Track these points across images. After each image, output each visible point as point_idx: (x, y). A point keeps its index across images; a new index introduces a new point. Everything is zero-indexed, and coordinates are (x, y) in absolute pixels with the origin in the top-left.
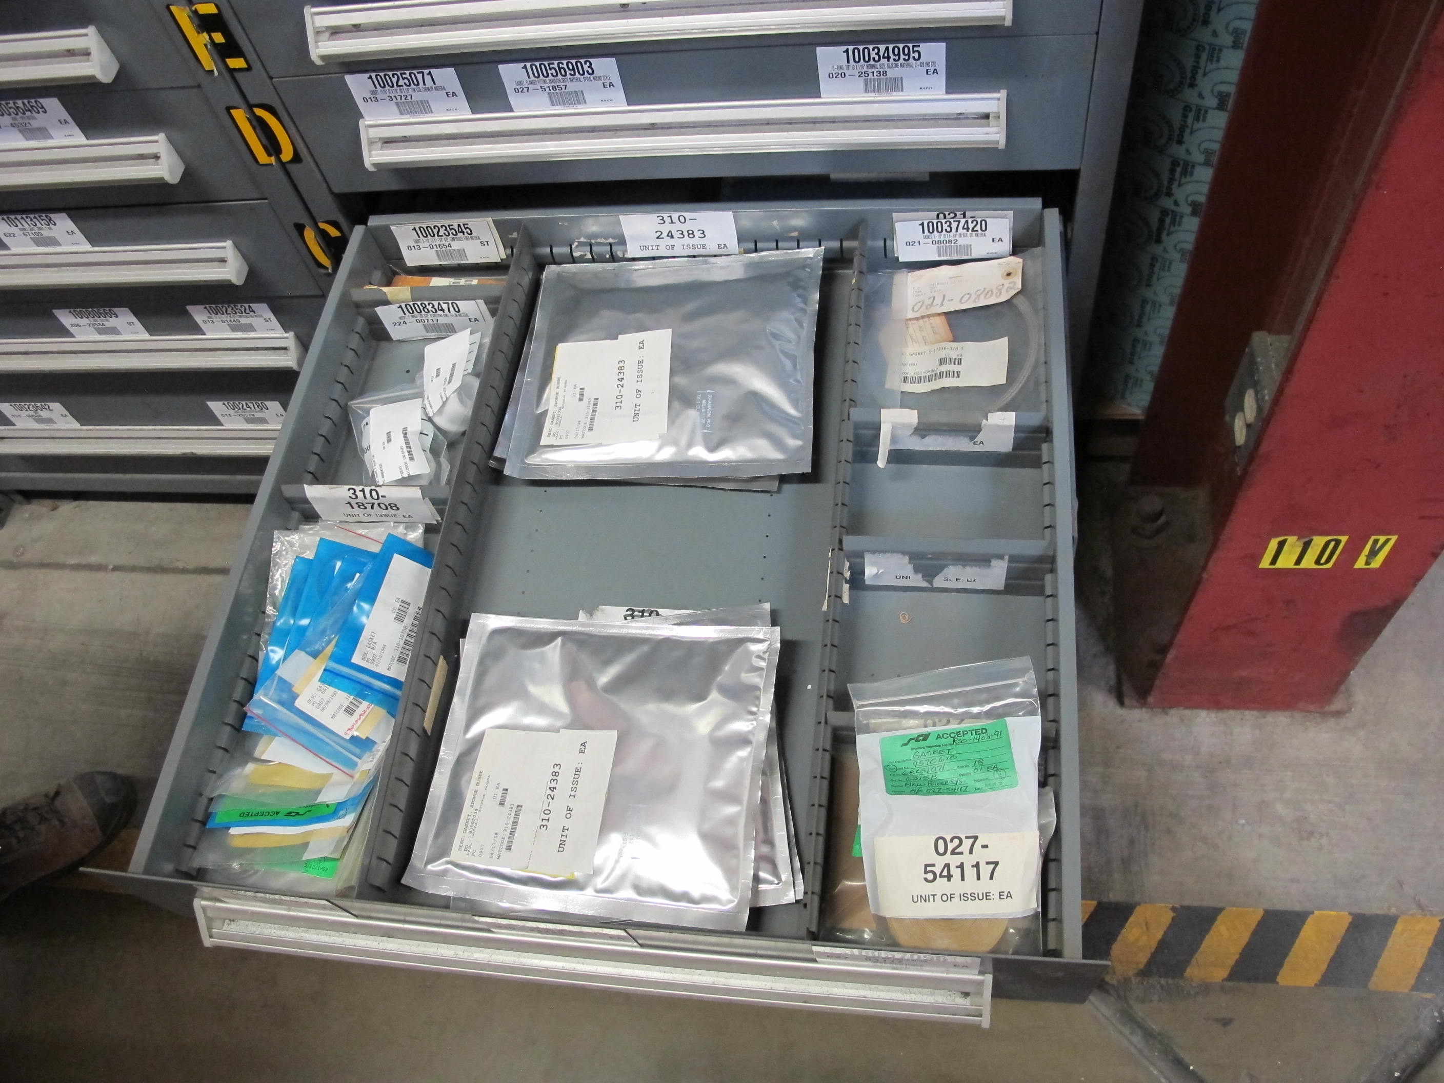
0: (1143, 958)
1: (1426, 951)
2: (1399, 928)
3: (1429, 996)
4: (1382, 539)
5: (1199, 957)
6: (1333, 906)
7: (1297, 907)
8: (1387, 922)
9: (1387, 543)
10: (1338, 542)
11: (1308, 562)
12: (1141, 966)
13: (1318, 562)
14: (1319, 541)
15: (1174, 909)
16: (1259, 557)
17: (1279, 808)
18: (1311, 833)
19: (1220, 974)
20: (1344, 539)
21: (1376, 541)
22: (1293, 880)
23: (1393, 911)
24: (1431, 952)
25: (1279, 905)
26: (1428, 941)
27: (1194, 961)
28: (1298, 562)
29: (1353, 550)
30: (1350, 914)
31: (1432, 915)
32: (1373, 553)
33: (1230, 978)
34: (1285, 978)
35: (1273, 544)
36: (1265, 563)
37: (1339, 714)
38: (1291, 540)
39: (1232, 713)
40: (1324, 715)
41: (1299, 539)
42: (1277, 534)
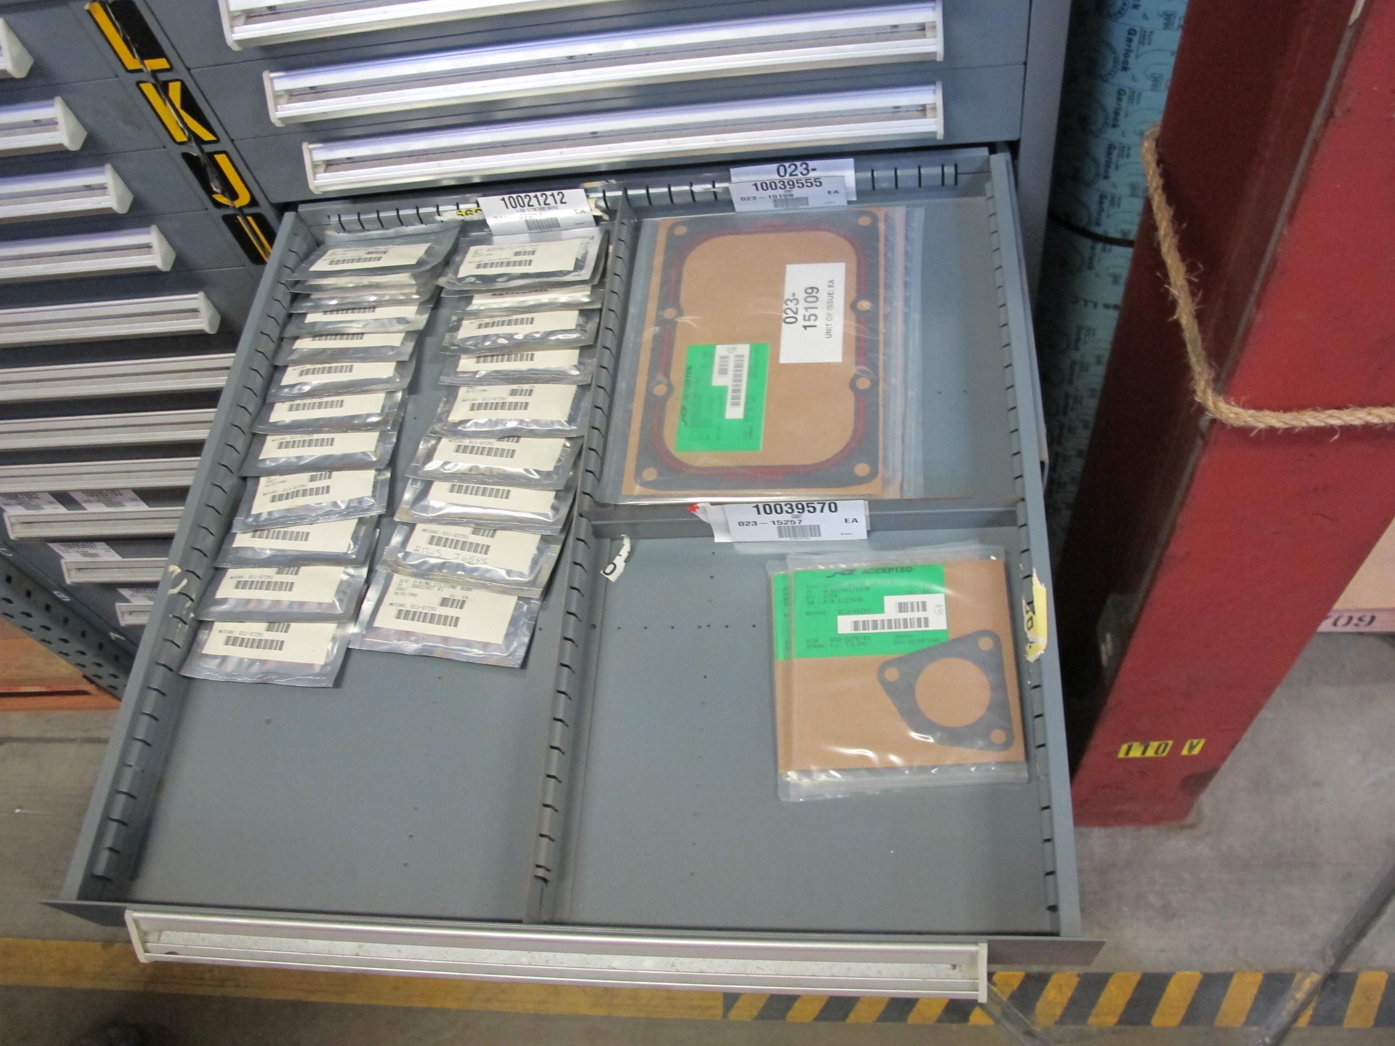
0: (1059, 1012)
1: (1253, 997)
2: (1235, 981)
3: (1255, 1028)
4: (1195, 741)
5: (1097, 1009)
6: (1190, 968)
7: (1164, 970)
8: (1226, 978)
9: (1199, 745)
10: (1167, 745)
11: (1150, 753)
12: (1057, 1018)
13: (1156, 752)
14: (1154, 745)
15: (1079, 975)
16: (1117, 752)
17: (1152, 899)
18: (1173, 916)
19: (1112, 1020)
20: (1170, 743)
21: (1192, 743)
22: (1163, 950)
23: (1231, 969)
24: (1257, 998)
25: (1152, 970)
26: (1254, 990)
27: (1094, 1012)
28: (1144, 752)
29: (1178, 746)
30: (1201, 973)
31: (1257, 971)
32: (1192, 748)
33: (1120, 1022)
34: (1157, 1021)
36: (1121, 755)
37: (1192, 826)
38: (1136, 745)
39: (1117, 829)
40: (1182, 827)
41: (1141, 744)
42: (1125, 742)
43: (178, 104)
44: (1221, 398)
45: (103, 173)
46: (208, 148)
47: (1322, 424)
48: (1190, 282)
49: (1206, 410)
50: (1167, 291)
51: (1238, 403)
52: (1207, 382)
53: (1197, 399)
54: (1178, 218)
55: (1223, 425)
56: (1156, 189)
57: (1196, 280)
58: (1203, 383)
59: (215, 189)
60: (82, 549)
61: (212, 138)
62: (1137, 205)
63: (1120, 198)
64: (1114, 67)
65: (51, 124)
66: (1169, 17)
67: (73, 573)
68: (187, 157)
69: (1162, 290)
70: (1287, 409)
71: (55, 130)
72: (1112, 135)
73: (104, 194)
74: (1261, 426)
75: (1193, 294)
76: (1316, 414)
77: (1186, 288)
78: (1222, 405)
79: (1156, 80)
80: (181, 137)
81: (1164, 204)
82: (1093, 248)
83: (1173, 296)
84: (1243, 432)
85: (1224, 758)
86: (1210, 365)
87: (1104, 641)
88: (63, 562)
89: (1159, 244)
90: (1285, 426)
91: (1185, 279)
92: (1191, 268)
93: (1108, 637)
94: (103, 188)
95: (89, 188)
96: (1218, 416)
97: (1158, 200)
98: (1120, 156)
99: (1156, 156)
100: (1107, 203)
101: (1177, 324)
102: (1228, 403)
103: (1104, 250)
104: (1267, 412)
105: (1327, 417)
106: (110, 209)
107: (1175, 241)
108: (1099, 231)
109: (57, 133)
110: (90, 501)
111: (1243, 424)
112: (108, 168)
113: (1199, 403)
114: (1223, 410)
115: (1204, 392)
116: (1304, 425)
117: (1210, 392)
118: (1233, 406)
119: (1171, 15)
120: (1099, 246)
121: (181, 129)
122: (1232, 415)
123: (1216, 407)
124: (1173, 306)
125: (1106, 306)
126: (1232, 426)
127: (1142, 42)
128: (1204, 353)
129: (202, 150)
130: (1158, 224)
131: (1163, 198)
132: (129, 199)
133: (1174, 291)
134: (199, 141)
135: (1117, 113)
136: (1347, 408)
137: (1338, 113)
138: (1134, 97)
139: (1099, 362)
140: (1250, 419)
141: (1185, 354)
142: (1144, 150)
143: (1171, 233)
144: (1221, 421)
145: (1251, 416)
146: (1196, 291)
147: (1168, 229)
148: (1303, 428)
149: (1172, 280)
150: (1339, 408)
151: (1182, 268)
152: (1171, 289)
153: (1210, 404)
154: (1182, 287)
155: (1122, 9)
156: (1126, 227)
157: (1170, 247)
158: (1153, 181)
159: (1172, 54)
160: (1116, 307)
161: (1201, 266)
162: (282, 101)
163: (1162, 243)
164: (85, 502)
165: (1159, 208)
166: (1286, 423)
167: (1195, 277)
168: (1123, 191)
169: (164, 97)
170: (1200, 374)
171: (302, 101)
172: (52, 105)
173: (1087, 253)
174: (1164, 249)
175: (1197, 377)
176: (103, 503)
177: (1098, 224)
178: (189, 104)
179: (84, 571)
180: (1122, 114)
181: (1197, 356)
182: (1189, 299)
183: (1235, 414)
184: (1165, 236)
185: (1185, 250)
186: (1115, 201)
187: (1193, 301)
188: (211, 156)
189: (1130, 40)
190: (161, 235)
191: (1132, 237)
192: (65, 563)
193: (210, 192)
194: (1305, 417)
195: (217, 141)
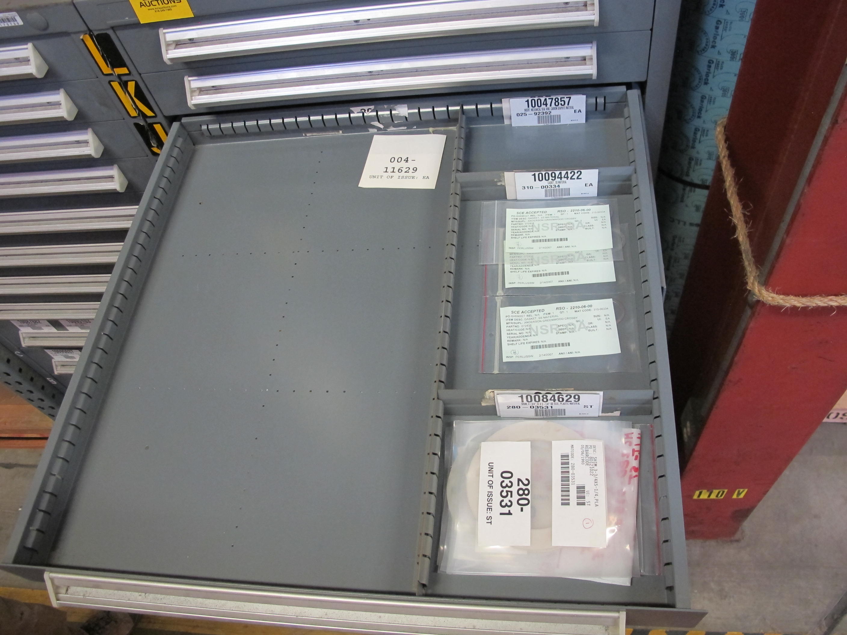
4: (741, 490)
6: (734, 629)
9: (743, 493)
10: (723, 492)
11: (713, 496)
13: (717, 496)
14: (716, 492)
16: (692, 495)
17: (713, 585)
18: (726, 597)
20: (726, 491)
21: (739, 491)
23: (762, 631)
28: (709, 496)
29: (731, 493)
30: (743, 633)
32: (739, 494)
35: (697, 493)
36: (695, 497)
37: (738, 541)
38: (704, 491)
40: (731, 541)
41: (708, 491)
42: (698, 490)
43: (133, 95)
44: (763, 288)
45: (87, 133)
46: (150, 121)
47: (826, 305)
48: (744, 215)
49: (754, 294)
50: (731, 220)
51: (773, 291)
52: (754, 277)
53: (748, 288)
54: (737, 176)
55: (763, 304)
56: (724, 157)
57: (749, 214)
58: (752, 278)
59: (153, 144)
60: (65, 354)
61: (153, 114)
62: (712, 164)
63: (701, 160)
64: (699, 82)
65: (57, 104)
66: (733, 54)
67: (59, 368)
68: (137, 125)
69: (728, 220)
70: (804, 295)
71: (60, 108)
72: (697, 123)
73: (87, 146)
74: (788, 305)
75: (746, 222)
76: (822, 299)
77: (742, 219)
78: (764, 292)
79: (725, 91)
80: (134, 113)
81: (729, 166)
82: (684, 189)
83: (734, 223)
84: (776, 309)
85: (759, 501)
86: (757, 268)
87: (686, 426)
88: (53, 361)
89: (726, 192)
90: (803, 306)
91: (743, 213)
92: (745, 207)
93: (688, 424)
94: (86, 142)
95: (78, 142)
96: (761, 299)
97: (725, 164)
98: (702, 135)
99: (724, 137)
100: (693, 163)
101: (736, 241)
102: (768, 291)
103: (691, 191)
104: (792, 297)
105: (829, 301)
106: (90, 155)
107: (735, 189)
108: (688, 179)
109: (61, 110)
110: (70, 326)
111: (777, 304)
112: (90, 131)
113: (750, 290)
114: (765, 295)
115: (753, 284)
116: (814, 305)
117: (756, 284)
118: (771, 293)
119: (735, 52)
120: (688, 188)
121: (135, 109)
122: (770, 299)
123: (761, 293)
124: (734, 229)
125: (691, 224)
126: (770, 304)
127: (717, 67)
128: (753, 259)
129: (146, 122)
130: (725, 179)
131: (729, 163)
132: (101, 149)
133: (735, 221)
134: (145, 116)
135: (700, 110)
136: (841, 295)
137: (840, 121)
138: (711, 100)
139: (686, 257)
140: (781, 301)
141: (742, 260)
142: (717, 133)
143: (733, 184)
144: (763, 302)
145: (782, 299)
146: (748, 220)
147: (731, 182)
148: (813, 307)
149: (734, 214)
150: (836, 295)
151: (740, 207)
152: (733, 219)
153: (756, 290)
154: (740, 218)
155: (705, 48)
156: (705, 177)
157: (732, 193)
158: (723, 152)
159: (735, 75)
160: (697, 225)
161: (751, 205)
162: (194, 94)
163: (727, 190)
164: (68, 326)
165: (725, 168)
166: (803, 304)
167: (748, 212)
168: (703, 155)
169: (124, 90)
170: (751, 272)
171: (207, 94)
172: (59, 94)
173: (680, 192)
174: (729, 195)
175: (749, 274)
176: (79, 327)
177: (688, 175)
178: (140, 94)
179: (66, 366)
180: (704, 110)
181: (749, 261)
182: (744, 226)
183: (772, 297)
184: (730, 186)
185: (742, 196)
186: (698, 162)
187: (747, 227)
188: (151, 126)
189: (709, 67)
190: (120, 171)
191: (708, 183)
192: (55, 362)
193: (150, 146)
194: (815, 300)
195: (155, 117)
